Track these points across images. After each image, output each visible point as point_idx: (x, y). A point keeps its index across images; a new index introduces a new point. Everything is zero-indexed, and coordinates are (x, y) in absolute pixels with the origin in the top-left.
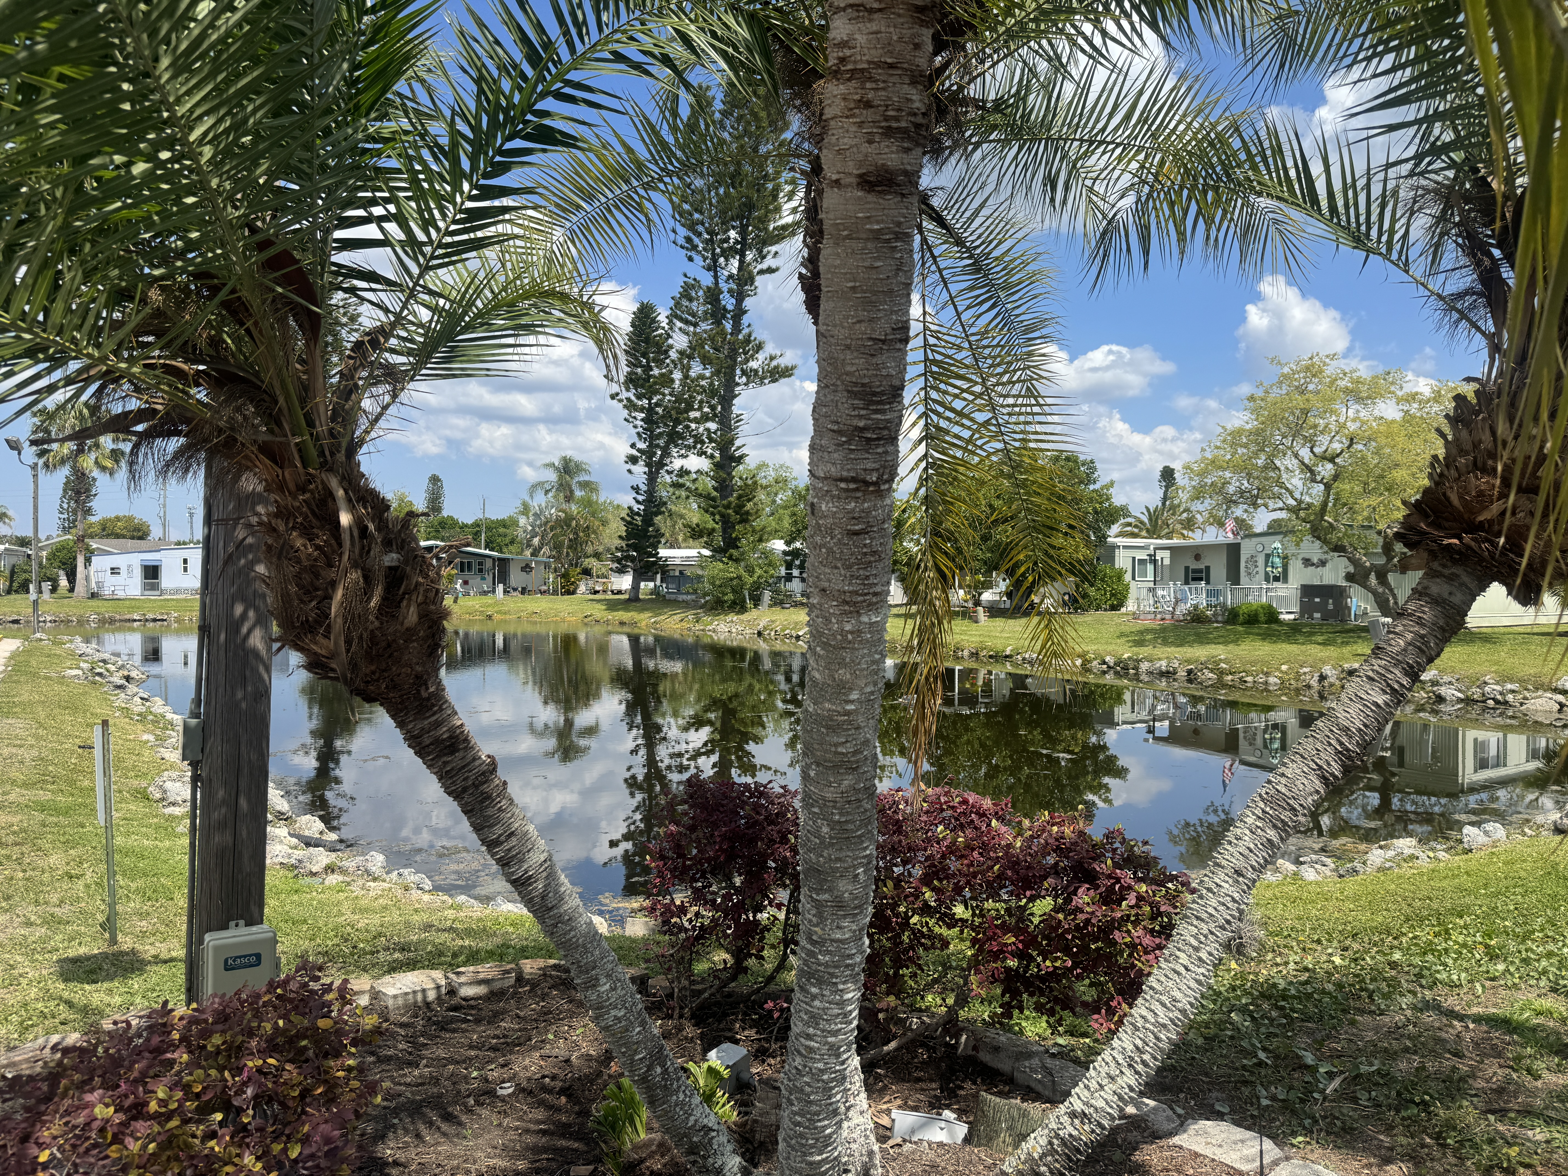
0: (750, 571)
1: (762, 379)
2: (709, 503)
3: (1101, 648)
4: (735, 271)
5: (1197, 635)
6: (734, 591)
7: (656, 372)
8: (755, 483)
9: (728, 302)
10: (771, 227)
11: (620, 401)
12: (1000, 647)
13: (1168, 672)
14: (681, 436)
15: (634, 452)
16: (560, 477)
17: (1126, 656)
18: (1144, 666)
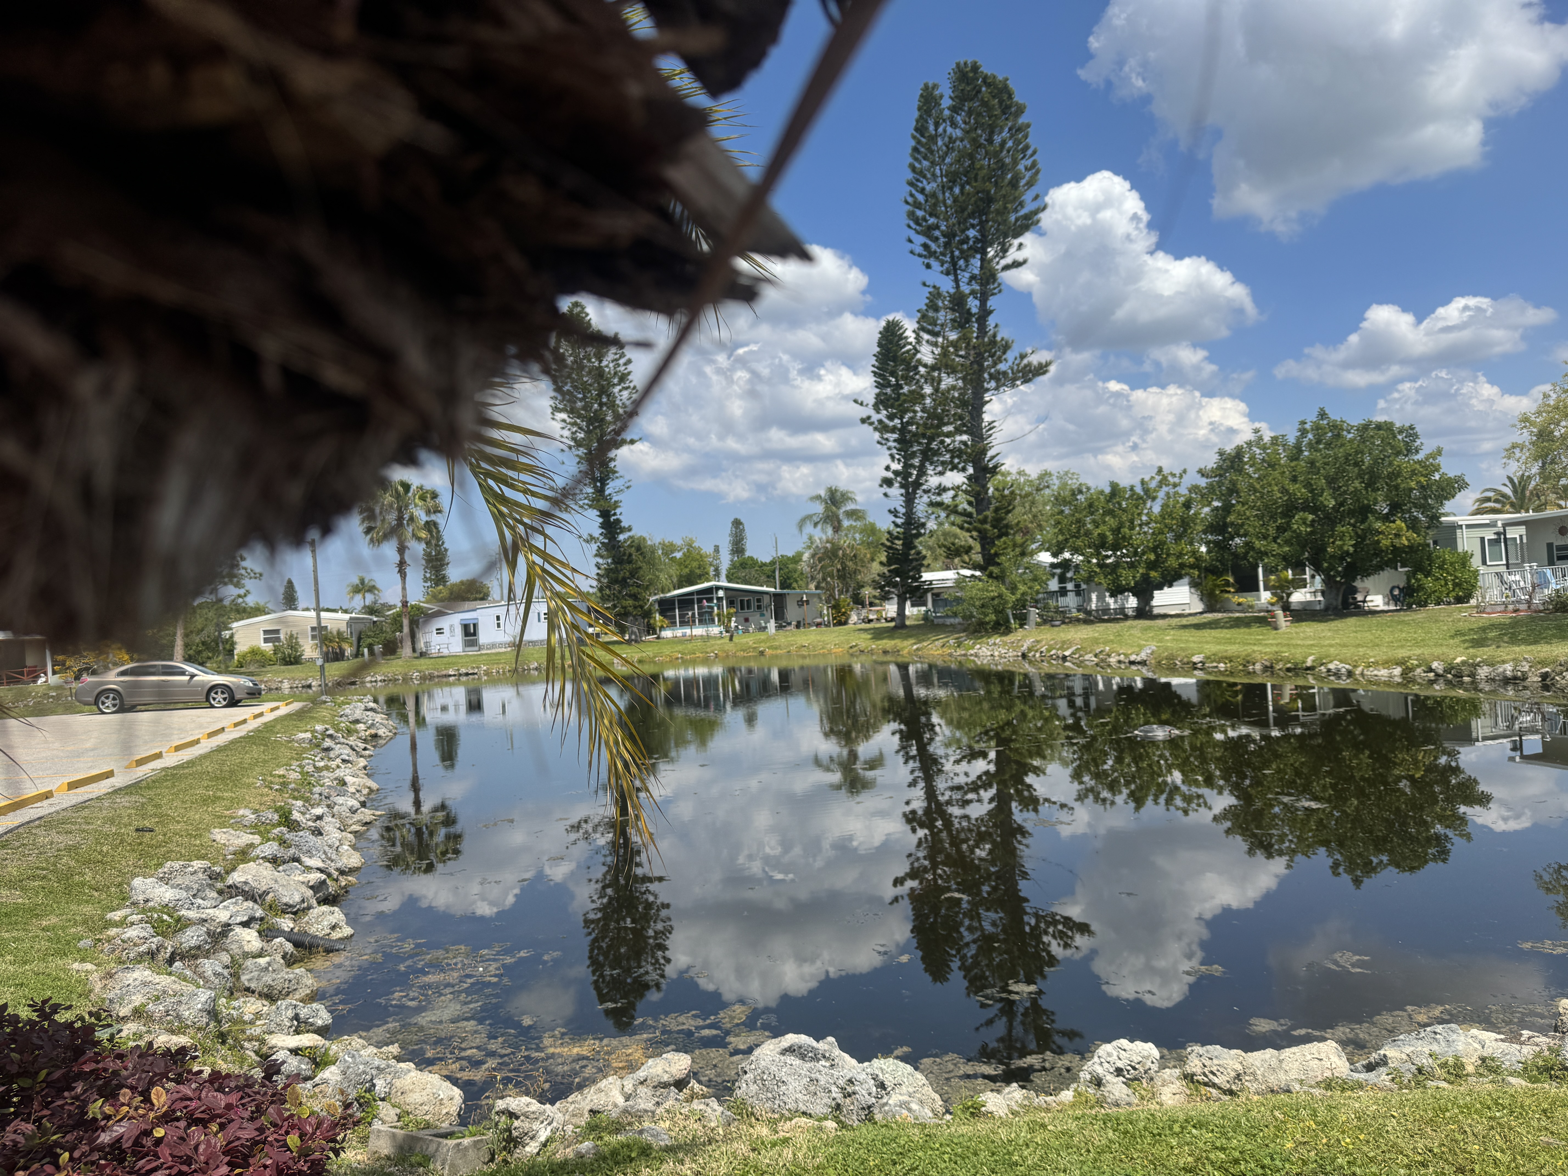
0: (1013, 589)
1: (1014, 380)
2: (968, 521)
3: (1426, 652)
4: (976, 271)
5: (1559, 628)
6: (997, 612)
7: (906, 389)
8: (1012, 493)
9: (973, 305)
10: (1012, 218)
11: (871, 424)
12: (1299, 657)
13: (1515, 678)
14: (937, 453)
15: (890, 475)
16: (827, 509)
17: (1459, 660)
18: (1483, 672)
